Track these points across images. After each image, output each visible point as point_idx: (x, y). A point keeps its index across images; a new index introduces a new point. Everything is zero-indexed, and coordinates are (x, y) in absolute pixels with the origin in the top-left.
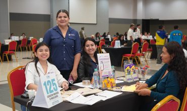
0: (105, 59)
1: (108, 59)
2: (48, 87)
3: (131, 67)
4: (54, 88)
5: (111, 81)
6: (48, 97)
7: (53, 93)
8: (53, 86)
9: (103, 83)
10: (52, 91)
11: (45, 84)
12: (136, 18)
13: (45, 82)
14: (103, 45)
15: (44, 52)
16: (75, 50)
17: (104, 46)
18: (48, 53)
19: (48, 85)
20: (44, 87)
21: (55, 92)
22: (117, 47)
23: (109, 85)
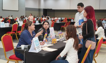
3: (61, 34)
4: (38, 44)
6: (37, 47)
12: (40, 8)
13: (35, 41)
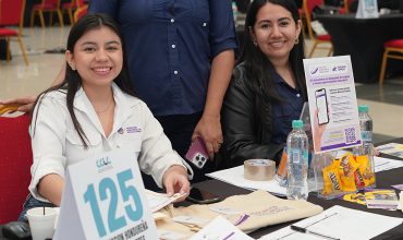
0: (333, 80)
1: (347, 90)
2: (104, 206)
4: (128, 208)
5: (355, 166)
7: (122, 231)
8: (125, 199)
9: (327, 175)
10: (122, 222)
11: (89, 195)
13: (91, 187)
14: (316, 9)
15: (102, 54)
16: (211, 39)
17: (321, 12)
18: (117, 56)
19: (103, 197)
20: (85, 210)
21: (131, 224)
22: (366, 16)
23: (350, 180)
